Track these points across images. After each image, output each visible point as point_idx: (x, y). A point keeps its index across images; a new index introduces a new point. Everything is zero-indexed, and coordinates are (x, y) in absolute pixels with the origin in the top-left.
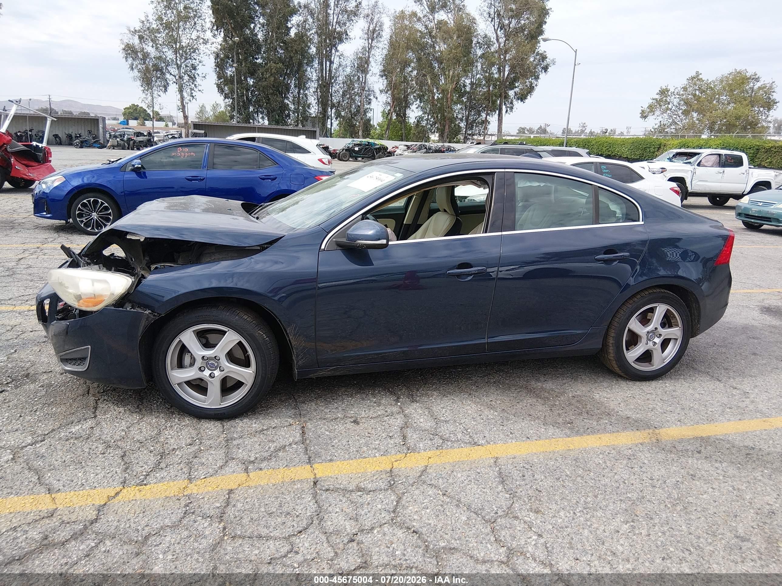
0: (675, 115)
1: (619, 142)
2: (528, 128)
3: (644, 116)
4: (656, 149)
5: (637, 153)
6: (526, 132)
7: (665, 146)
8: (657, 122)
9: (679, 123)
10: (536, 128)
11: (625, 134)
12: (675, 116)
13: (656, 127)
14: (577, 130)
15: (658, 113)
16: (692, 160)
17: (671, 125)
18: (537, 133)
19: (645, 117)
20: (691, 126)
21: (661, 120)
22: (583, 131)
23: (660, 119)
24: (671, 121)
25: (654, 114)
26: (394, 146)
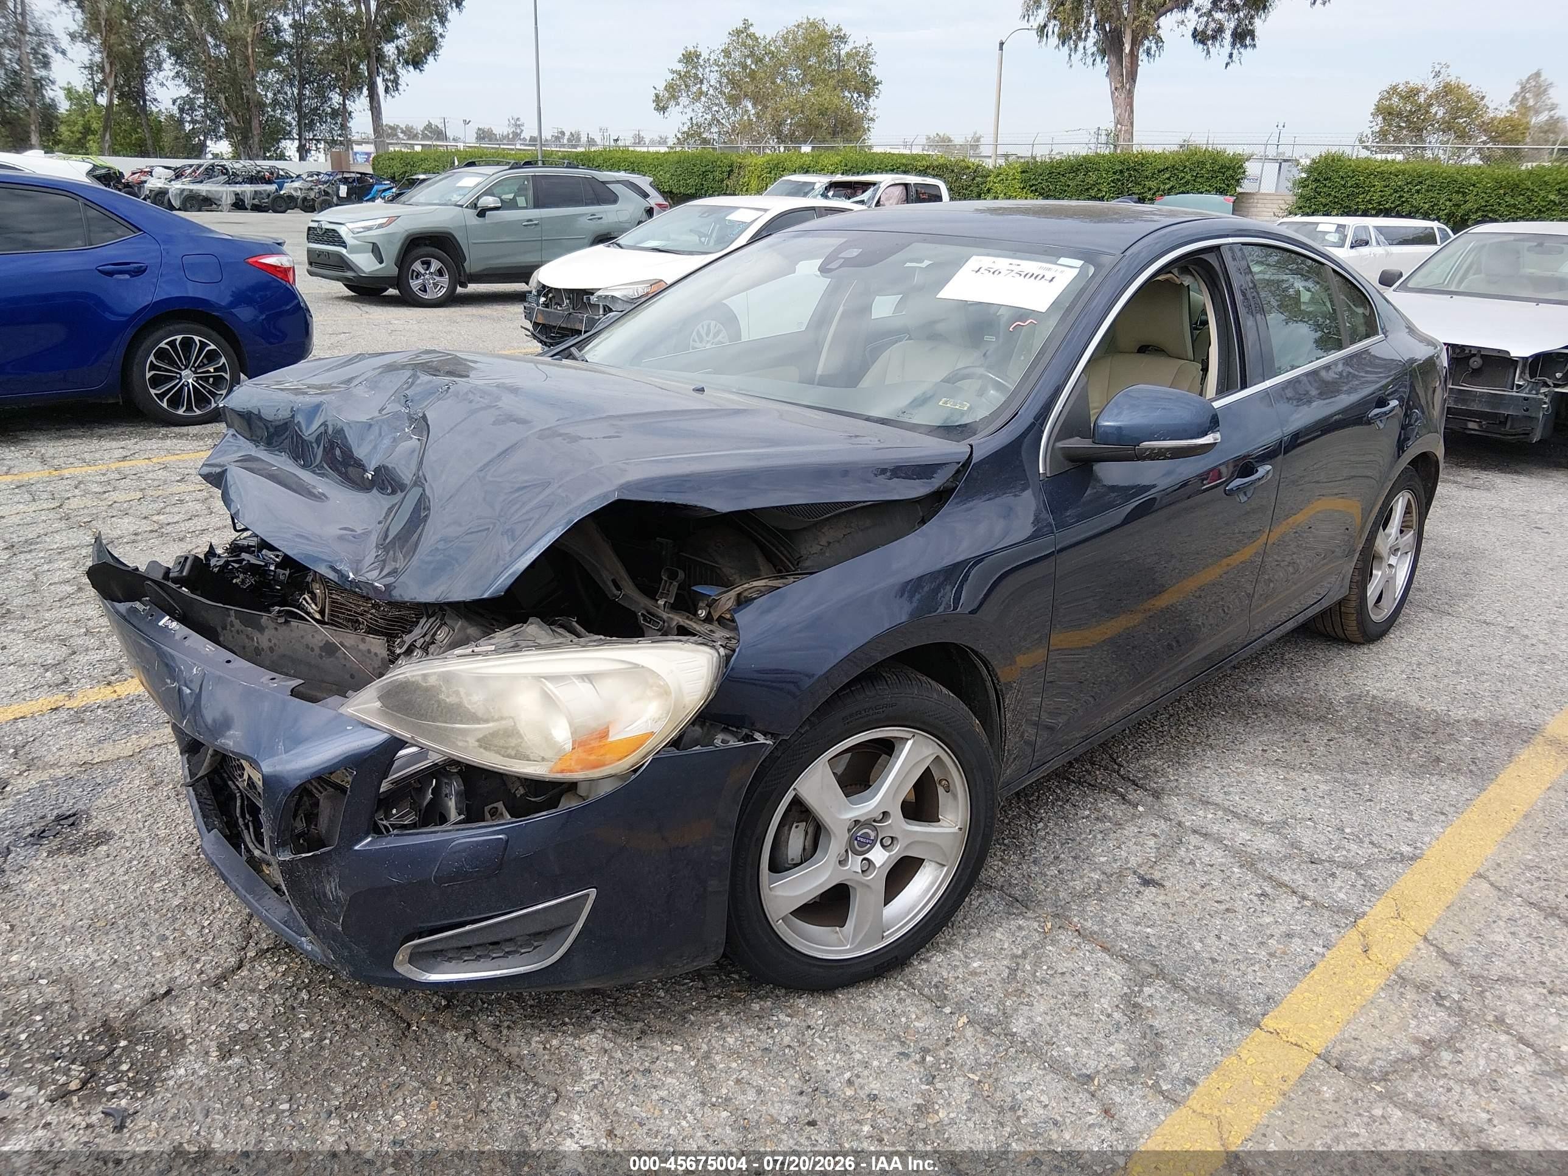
0: (716, 105)
1: (649, 161)
2: (403, 126)
3: (661, 107)
4: (725, 175)
5: (691, 182)
6: (401, 135)
7: (740, 167)
8: (685, 118)
9: (723, 121)
10: (419, 127)
11: (598, 141)
12: (716, 108)
13: (685, 129)
14: (505, 133)
15: (684, 100)
16: (865, 196)
17: (710, 125)
18: (425, 137)
19: (664, 109)
20: (745, 129)
21: (693, 115)
22: (516, 135)
23: (690, 114)
24: (709, 117)
25: (678, 104)
26: (134, 169)
